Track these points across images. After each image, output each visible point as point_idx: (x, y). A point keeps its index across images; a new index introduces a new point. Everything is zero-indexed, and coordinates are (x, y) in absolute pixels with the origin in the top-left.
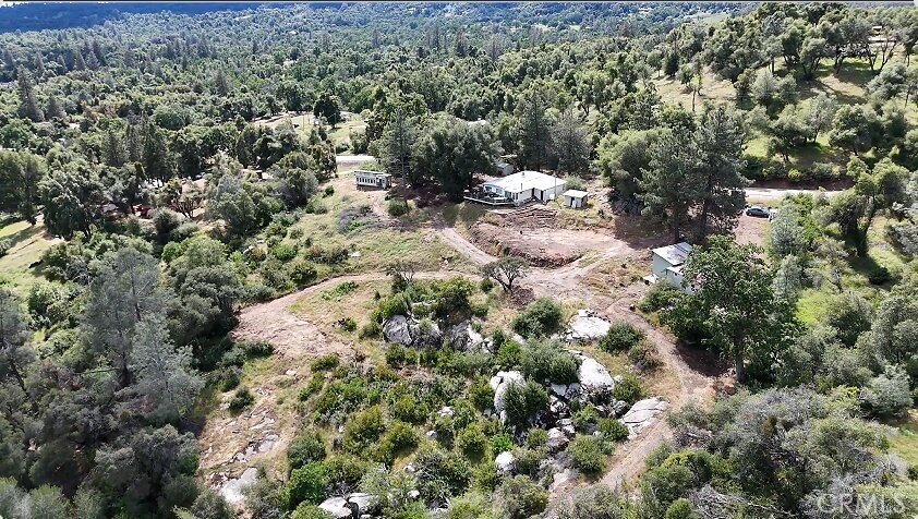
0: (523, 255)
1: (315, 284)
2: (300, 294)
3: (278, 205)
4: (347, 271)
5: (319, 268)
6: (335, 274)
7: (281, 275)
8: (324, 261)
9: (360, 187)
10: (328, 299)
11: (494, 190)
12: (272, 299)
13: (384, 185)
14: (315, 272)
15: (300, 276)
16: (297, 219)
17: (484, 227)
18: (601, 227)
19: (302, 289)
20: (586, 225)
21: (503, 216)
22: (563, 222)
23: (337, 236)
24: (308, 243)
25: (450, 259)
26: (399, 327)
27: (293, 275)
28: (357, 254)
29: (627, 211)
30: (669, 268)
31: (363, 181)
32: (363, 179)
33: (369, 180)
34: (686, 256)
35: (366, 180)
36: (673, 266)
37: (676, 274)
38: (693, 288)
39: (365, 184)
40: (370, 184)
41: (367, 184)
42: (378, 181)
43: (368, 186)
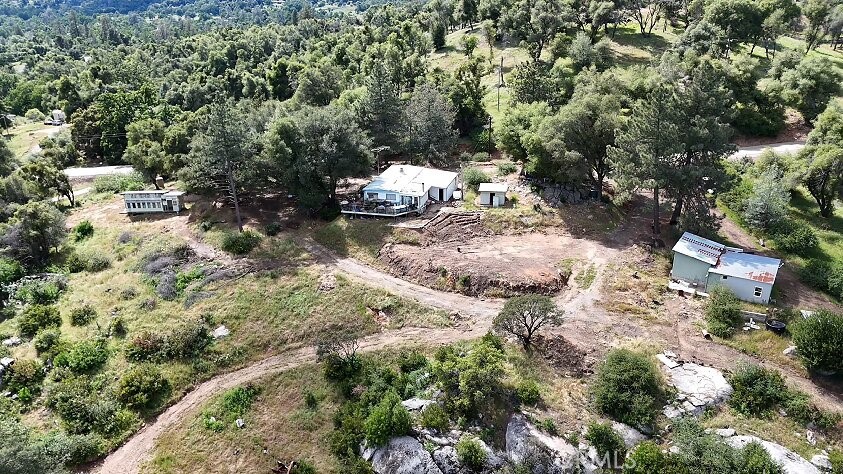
0: (495, 284)
1: (174, 403)
2: (153, 431)
3: (10, 268)
4: (223, 364)
5: (168, 372)
6: (201, 375)
7: (102, 403)
8: (171, 356)
9: (135, 217)
10: (219, 429)
11: (382, 197)
12: (102, 458)
13: (176, 208)
14: (165, 382)
15: (142, 397)
16: (62, 287)
17: (402, 251)
18: (547, 226)
19: (151, 419)
20: (527, 226)
21: (420, 230)
22: (495, 227)
23: (165, 308)
24: (120, 330)
25: (388, 310)
26: (416, 461)
27: (124, 400)
28: (221, 331)
29: (563, 201)
30: (711, 270)
31: (139, 207)
32: (139, 204)
33: (149, 204)
34: (709, 250)
35: (144, 204)
36: (712, 266)
37: (725, 277)
38: (758, 292)
39: (142, 210)
40: (152, 210)
41: (147, 210)
42: (165, 203)
43: (149, 213)
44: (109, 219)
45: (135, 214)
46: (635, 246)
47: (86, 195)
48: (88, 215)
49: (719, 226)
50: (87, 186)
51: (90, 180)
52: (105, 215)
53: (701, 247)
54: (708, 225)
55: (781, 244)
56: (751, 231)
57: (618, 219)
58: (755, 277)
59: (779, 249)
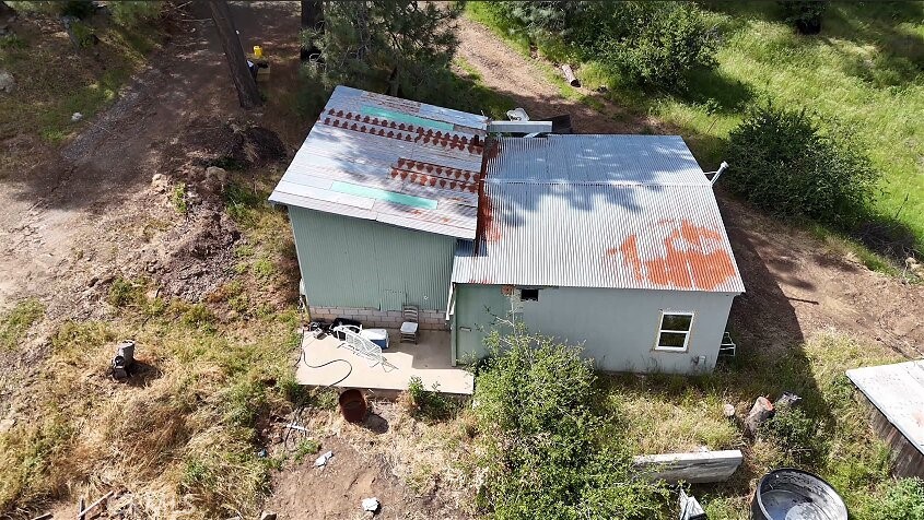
30: (466, 270)
34: (432, 153)
36: (463, 246)
37: (530, 293)
38: (674, 330)
46: (159, 181)
49: (450, 40)
53: (403, 150)
54: (418, 45)
55: (625, 70)
56: (532, 45)
57: (122, 73)
58: (656, 269)
59: (619, 87)
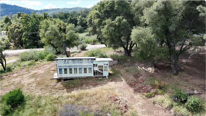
31: (71, 73)
32: (71, 70)
33: (80, 69)
35: (75, 69)
39: (73, 75)
40: (83, 75)
41: (78, 75)
42: (96, 69)
43: (80, 78)
44: (39, 84)
45: (66, 79)
47: (14, 63)
48: (18, 80)
50: (15, 58)
51: (16, 55)
52: (33, 80)
